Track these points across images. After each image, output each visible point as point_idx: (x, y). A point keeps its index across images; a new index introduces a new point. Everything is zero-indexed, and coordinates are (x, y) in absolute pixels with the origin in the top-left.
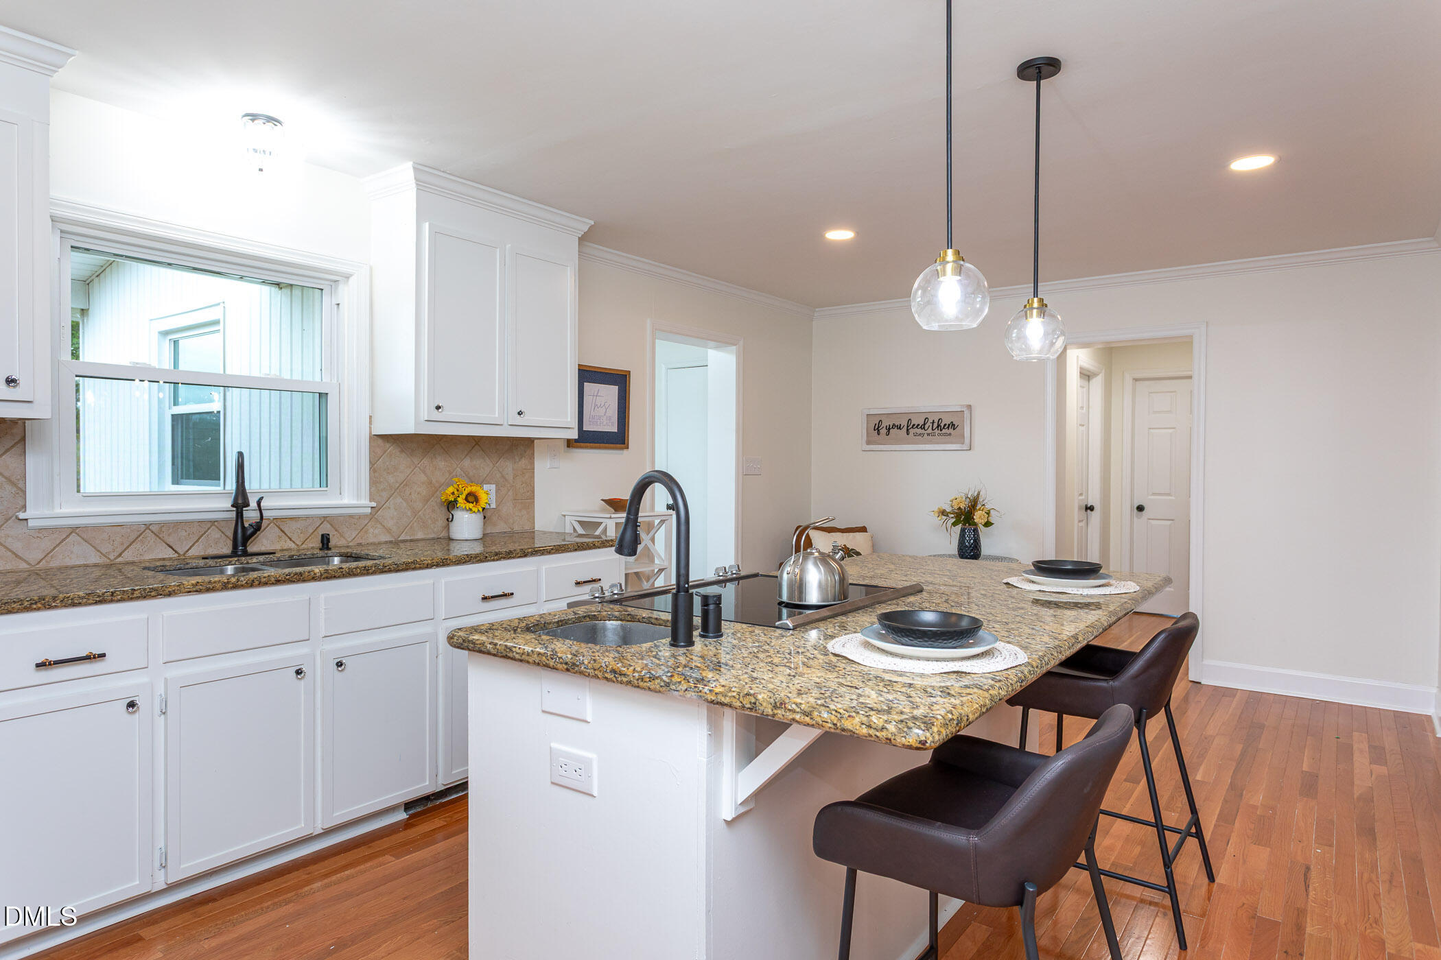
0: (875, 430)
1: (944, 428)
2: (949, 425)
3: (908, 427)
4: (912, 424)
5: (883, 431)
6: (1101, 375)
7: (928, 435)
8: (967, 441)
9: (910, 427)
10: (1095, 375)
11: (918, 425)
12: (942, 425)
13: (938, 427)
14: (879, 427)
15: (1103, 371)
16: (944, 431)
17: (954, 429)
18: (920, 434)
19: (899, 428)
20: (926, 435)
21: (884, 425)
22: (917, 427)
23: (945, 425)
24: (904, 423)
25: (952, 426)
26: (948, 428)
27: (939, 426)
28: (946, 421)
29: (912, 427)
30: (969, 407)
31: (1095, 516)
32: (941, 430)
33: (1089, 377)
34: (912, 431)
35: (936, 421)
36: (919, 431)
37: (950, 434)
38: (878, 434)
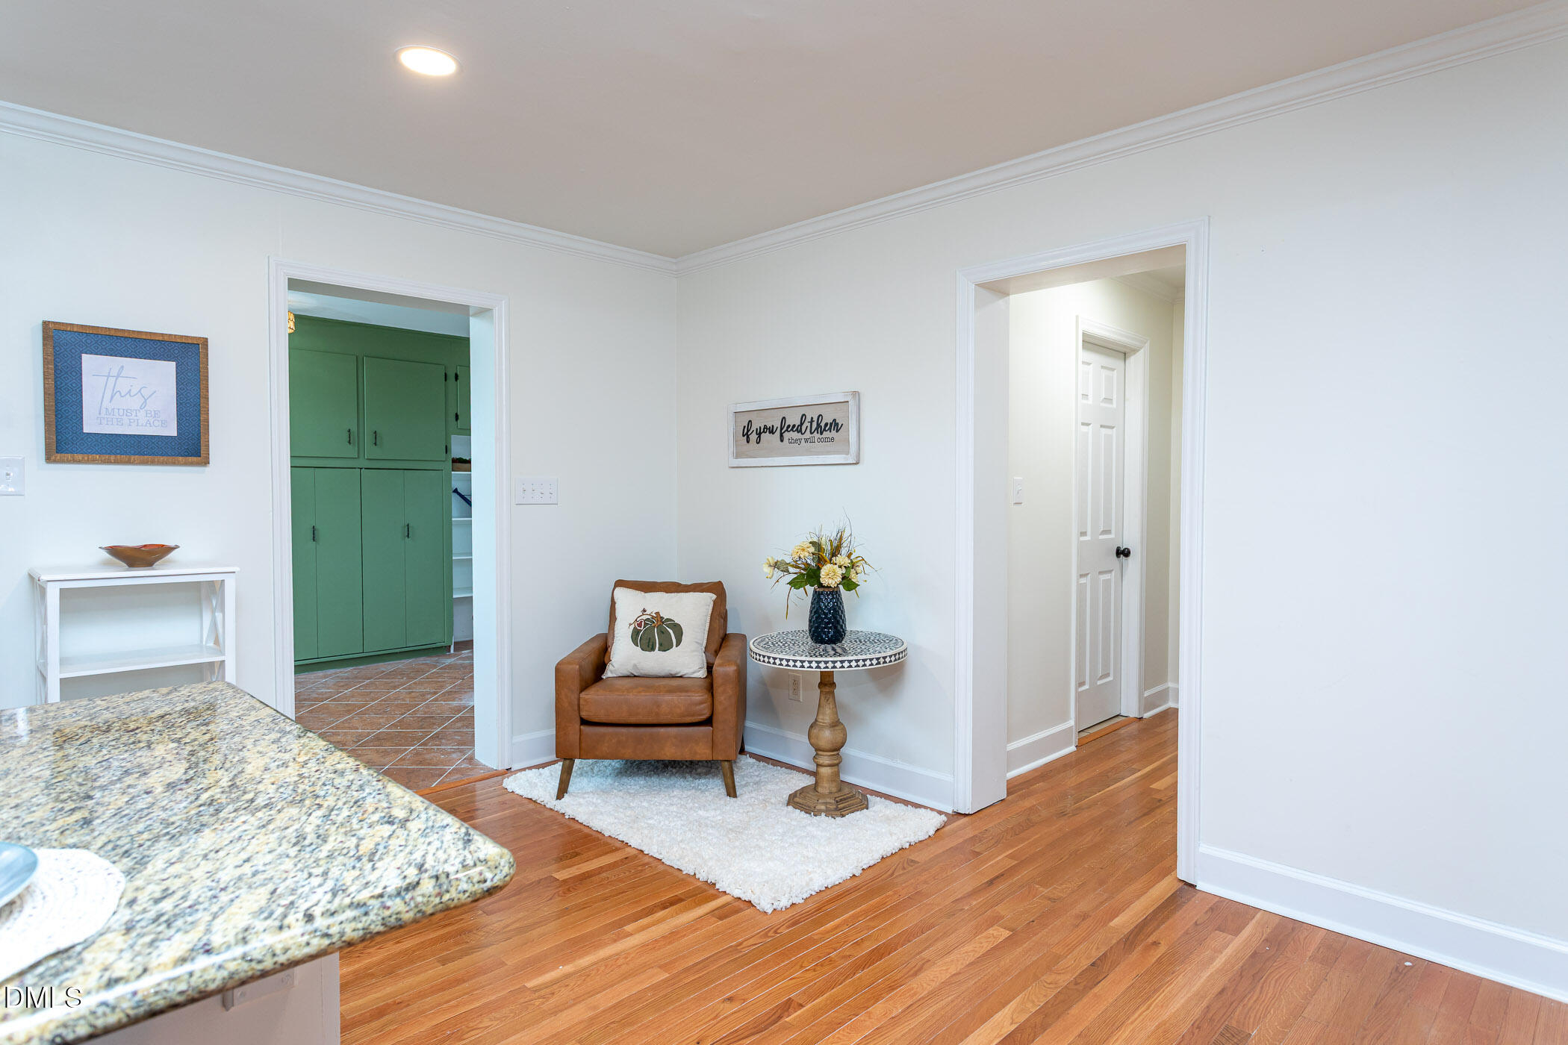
0: (744, 436)
1: (825, 430)
2: (831, 424)
3: (781, 429)
4: (786, 425)
5: (754, 437)
6: (1142, 350)
7: (806, 440)
8: (853, 448)
9: (785, 428)
10: (1135, 351)
11: (794, 426)
12: (823, 424)
13: (817, 429)
14: (748, 431)
15: (1147, 345)
16: (826, 434)
17: (837, 431)
18: (796, 440)
19: (772, 432)
20: (803, 441)
21: (754, 428)
22: (792, 430)
23: (826, 424)
24: (777, 424)
25: (835, 426)
26: (830, 429)
27: (818, 425)
28: (828, 419)
29: (787, 430)
30: (856, 394)
31: (1133, 564)
32: (821, 433)
33: (1125, 354)
34: (786, 435)
35: (815, 419)
36: (795, 435)
37: (833, 439)
38: (748, 442)
